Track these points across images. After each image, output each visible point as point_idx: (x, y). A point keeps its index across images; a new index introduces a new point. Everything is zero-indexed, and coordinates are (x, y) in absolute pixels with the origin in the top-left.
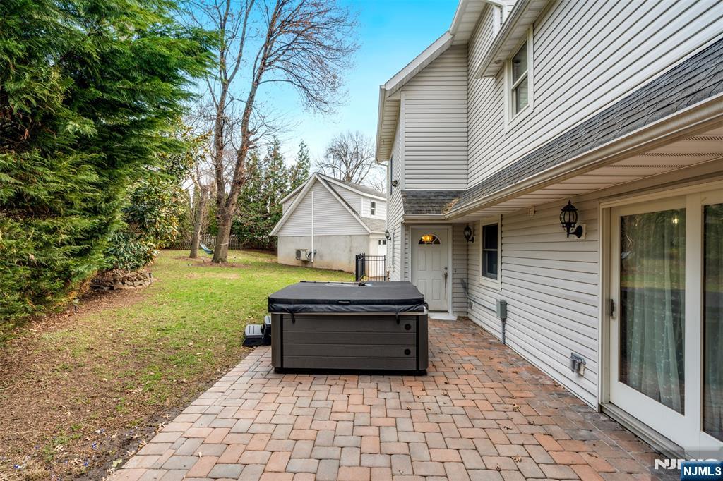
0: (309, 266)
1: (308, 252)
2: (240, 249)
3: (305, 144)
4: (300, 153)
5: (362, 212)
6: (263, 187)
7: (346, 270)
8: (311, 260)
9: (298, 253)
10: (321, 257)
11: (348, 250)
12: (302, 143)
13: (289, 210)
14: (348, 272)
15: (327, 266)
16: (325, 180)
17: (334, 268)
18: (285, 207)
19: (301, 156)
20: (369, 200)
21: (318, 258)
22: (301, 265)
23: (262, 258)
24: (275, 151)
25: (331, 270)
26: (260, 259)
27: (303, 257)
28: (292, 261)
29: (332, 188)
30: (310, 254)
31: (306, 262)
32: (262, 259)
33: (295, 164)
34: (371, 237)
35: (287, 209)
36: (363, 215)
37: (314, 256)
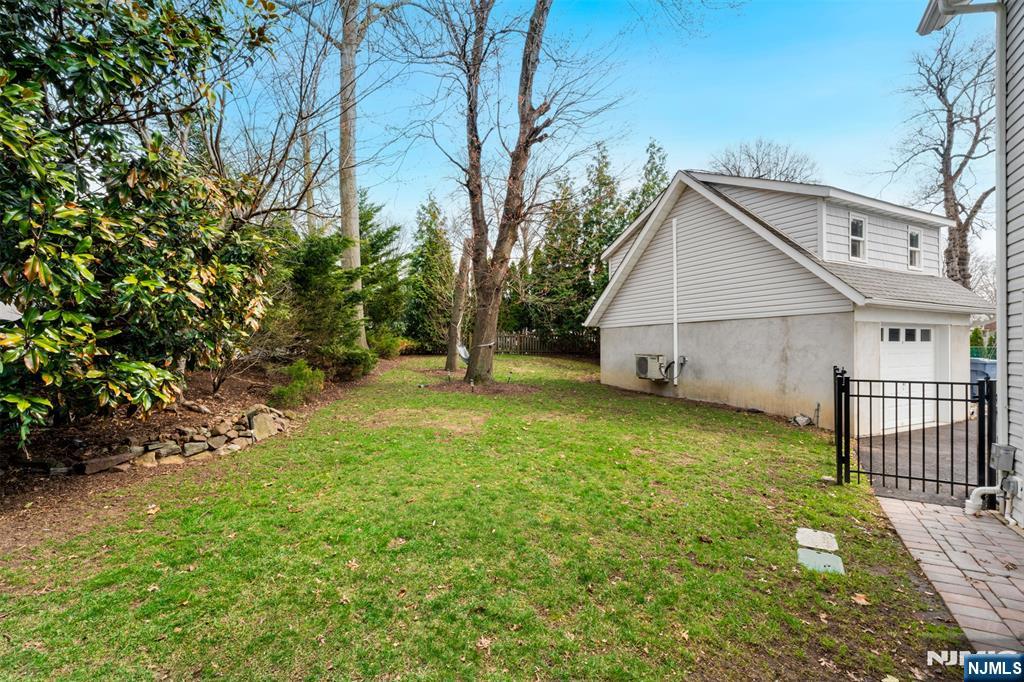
0: (667, 393)
1: (664, 361)
2: (544, 354)
3: (658, 146)
4: (649, 166)
5: (826, 247)
6: (580, 242)
7: (770, 410)
8: (672, 380)
9: (642, 363)
10: (698, 373)
11: (776, 356)
12: (652, 146)
13: (621, 269)
14: (778, 418)
15: (715, 396)
16: (706, 184)
17: (733, 403)
18: (613, 265)
19: (650, 172)
20: (843, 213)
21: (689, 377)
22: (648, 391)
23: (572, 372)
24: (600, 171)
25: (725, 407)
26: (569, 373)
27: (654, 372)
28: (629, 380)
29: (726, 199)
30: (670, 366)
31: (660, 384)
32: (575, 373)
33: (640, 187)
34: (858, 317)
35: (617, 270)
36: (826, 257)
37: (680, 372)
